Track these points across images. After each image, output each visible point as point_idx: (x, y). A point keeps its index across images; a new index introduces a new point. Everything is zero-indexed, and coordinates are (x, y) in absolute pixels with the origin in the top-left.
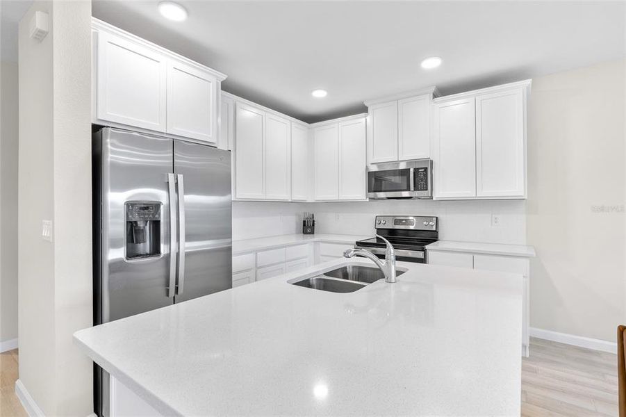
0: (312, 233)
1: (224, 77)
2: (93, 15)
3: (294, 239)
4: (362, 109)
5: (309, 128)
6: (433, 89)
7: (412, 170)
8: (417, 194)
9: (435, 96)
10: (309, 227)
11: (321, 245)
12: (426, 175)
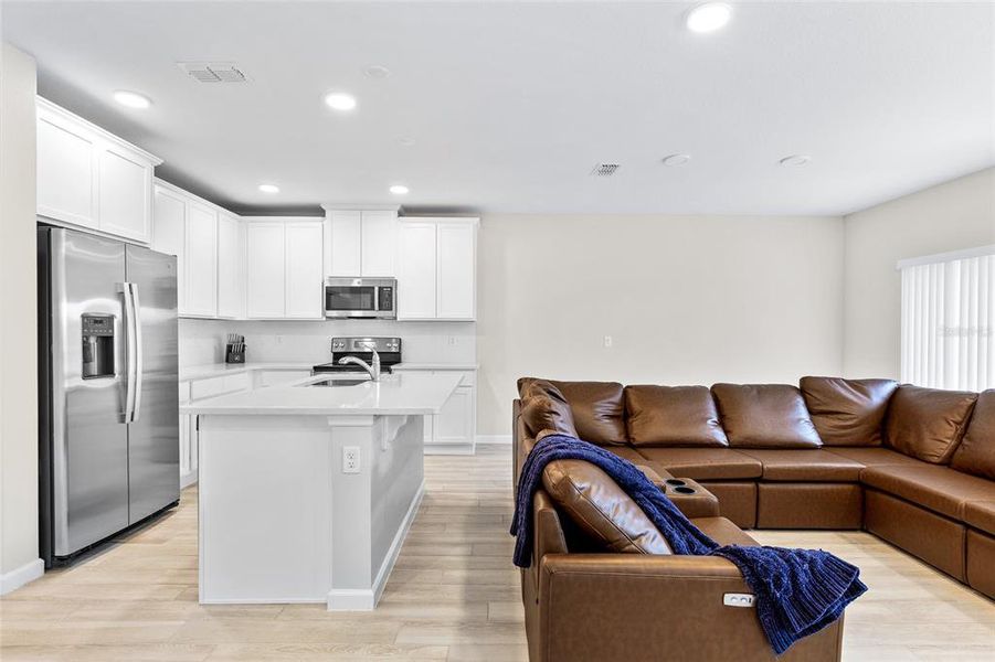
0: (242, 361)
1: (159, 162)
2: (38, 93)
3: (210, 370)
4: (317, 211)
5: (240, 222)
6: (398, 208)
7: (376, 289)
8: (382, 313)
9: (400, 214)
10: (237, 354)
11: (265, 374)
12: (390, 295)
